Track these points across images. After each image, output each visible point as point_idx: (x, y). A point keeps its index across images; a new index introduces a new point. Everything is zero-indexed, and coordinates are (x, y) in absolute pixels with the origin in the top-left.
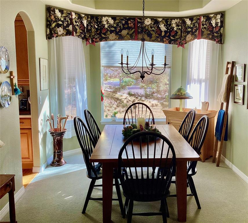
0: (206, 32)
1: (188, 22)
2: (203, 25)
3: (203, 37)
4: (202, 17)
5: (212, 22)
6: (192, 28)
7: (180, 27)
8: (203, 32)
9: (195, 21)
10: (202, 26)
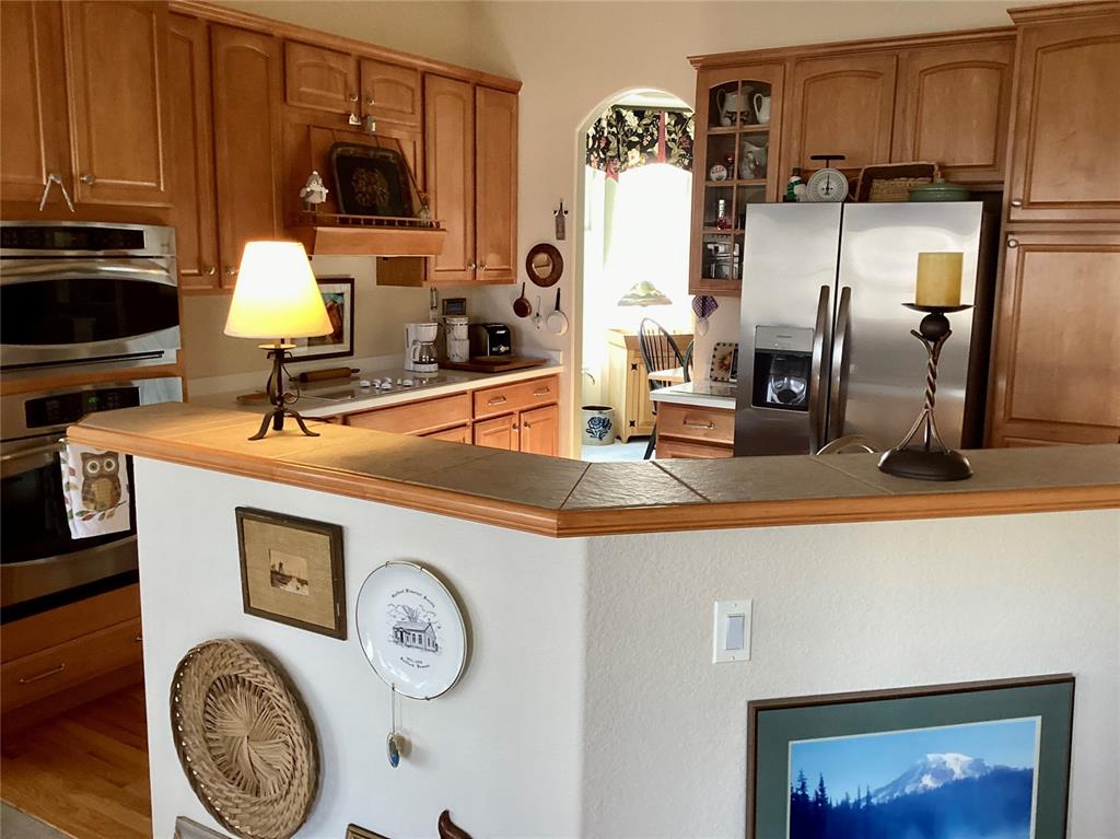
0: (676, 151)
1: (631, 120)
2: (670, 133)
3: (672, 161)
4: (666, 114)
5: (688, 129)
6: (641, 136)
7: (614, 129)
8: (669, 150)
9: (649, 122)
10: (667, 136)
